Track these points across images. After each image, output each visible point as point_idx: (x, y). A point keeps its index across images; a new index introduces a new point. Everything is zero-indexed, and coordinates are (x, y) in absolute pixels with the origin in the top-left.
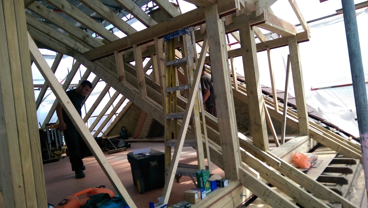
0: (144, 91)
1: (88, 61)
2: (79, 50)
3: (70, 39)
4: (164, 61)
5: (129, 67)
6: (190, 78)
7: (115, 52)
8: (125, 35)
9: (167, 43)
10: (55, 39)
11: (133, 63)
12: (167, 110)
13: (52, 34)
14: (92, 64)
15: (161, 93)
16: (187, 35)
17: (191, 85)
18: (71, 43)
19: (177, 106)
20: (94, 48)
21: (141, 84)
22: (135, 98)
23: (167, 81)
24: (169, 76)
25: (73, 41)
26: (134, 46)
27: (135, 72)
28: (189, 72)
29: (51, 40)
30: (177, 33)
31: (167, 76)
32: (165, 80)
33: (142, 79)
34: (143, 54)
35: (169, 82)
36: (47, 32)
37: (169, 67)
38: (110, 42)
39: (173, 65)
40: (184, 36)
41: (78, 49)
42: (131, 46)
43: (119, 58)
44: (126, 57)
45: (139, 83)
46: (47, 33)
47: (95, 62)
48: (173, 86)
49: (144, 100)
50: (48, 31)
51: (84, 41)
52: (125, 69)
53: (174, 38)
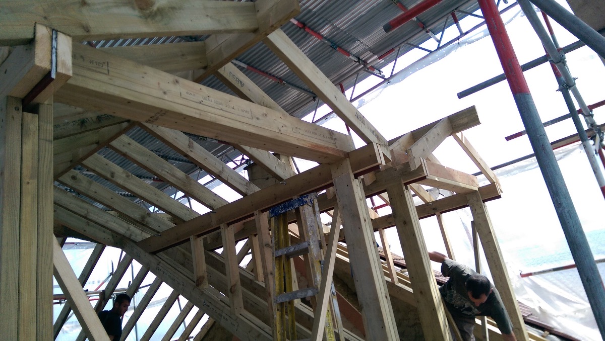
0: (239, 301)
1: (147, 254)
2: (133, 237)
3: (120, 221)
4: (271, 247)
5: (214, 257)
6: (315, 276)
7: (192, 237)
8: (208, 210)
9: (275, 219)
10: (96, 223)
12: (279, 336)
13: (92, 216)
14: (152, 259)
15: (266, 300)
16: (306, 206)
17: (317, 289)
18: (121, 227)
19: (296, 324)
20: (158, 232)
21: (233, 289)
22: (224, 315)
23: (277, 283)
24: (280, 274)
25: (125, 224)
26: (222, 226)
27: (223, 265)
28: (313, 266)
29: (88, 224)
30: (290, 202)
31: (277, 274)
32: (274, 282)
33: (234, 279)
34: (235, 235)
35: (280, 285)
36: (83, 212)
37: (279, 258)
38: (184, 221)
39: (286, 255)
40: (301, 208)
41: (131, 235)
42: (216, 226)
43: (198, 246)
44: (209, 242)
45: (229, 288)
46: (83, 214)
47: (157, 254)
48: (288, 290)
49: (237, 317)
50: (86, 212)
51: (142, 223)
52: (207, 263)
53: (286, 211)
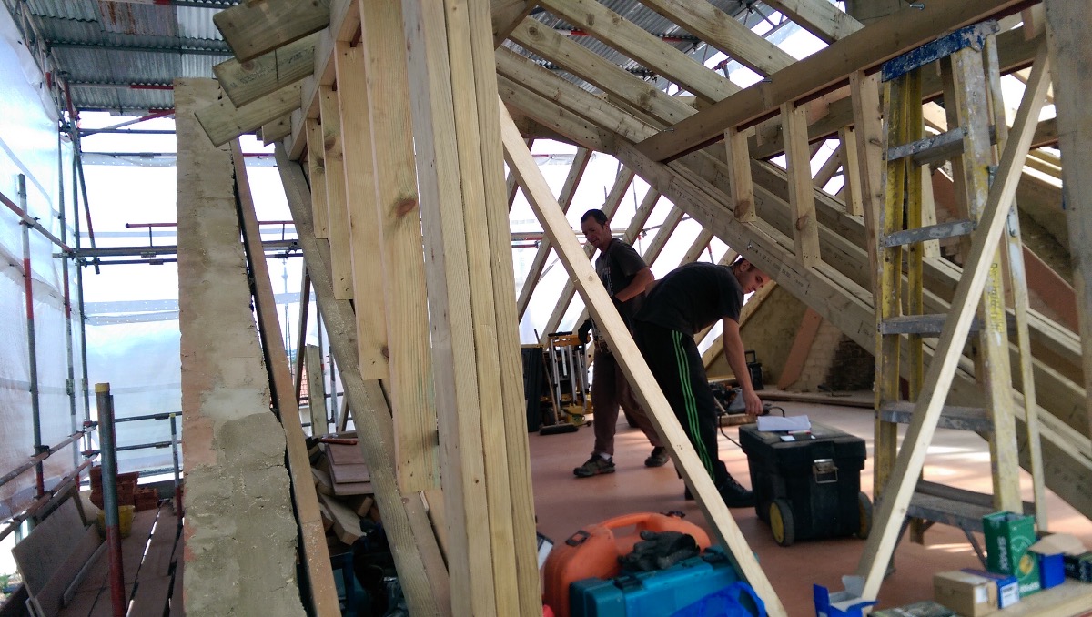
0: (812, 245)
1: (653, 163)
2: (630, 135)
3: (607, 107)
4: (880, 145)
5: (768, 172)
6: (974, 198)
7: (727, 132)
8: (758, 78)
9: (892, 85)
10: (573, 111)
11: (781, 161)
12: (886, 306)
13: (565, 99)
14: (661, 172)
15: (866, 249)
16: (966, 51)
17: (975, 222)
18: (611, 117)
19: (924, 291)
20: (669, 125)
21: (801, 223)
22: (783, 267)
23: (889, 210)
24: (896, 195)
25: (616, 112)
26: (783, 107)
27: (785, 185)
28: (970, 177)
29: (561, 114)
30: (930, 49)
31: (889, 195)
32: (882, 209)
33: (804, 205)
34: (811, 129)
35: (895, 215)
36: (552, 93)
37: (895, 164)
38: (714, 103)
39: (912, 156)
40: (954, 57)
41: (626, 131)
42: (776, 108)
43: (738, 148)
44: (760, 143)
45: (794, 221)
46: (552, 96)
47: (669, 164)
48: (911, 225)
49: (808, 272)
50: (557, 92)
51: (642, 109)
52: (754, 180)
53: (919, 67)
